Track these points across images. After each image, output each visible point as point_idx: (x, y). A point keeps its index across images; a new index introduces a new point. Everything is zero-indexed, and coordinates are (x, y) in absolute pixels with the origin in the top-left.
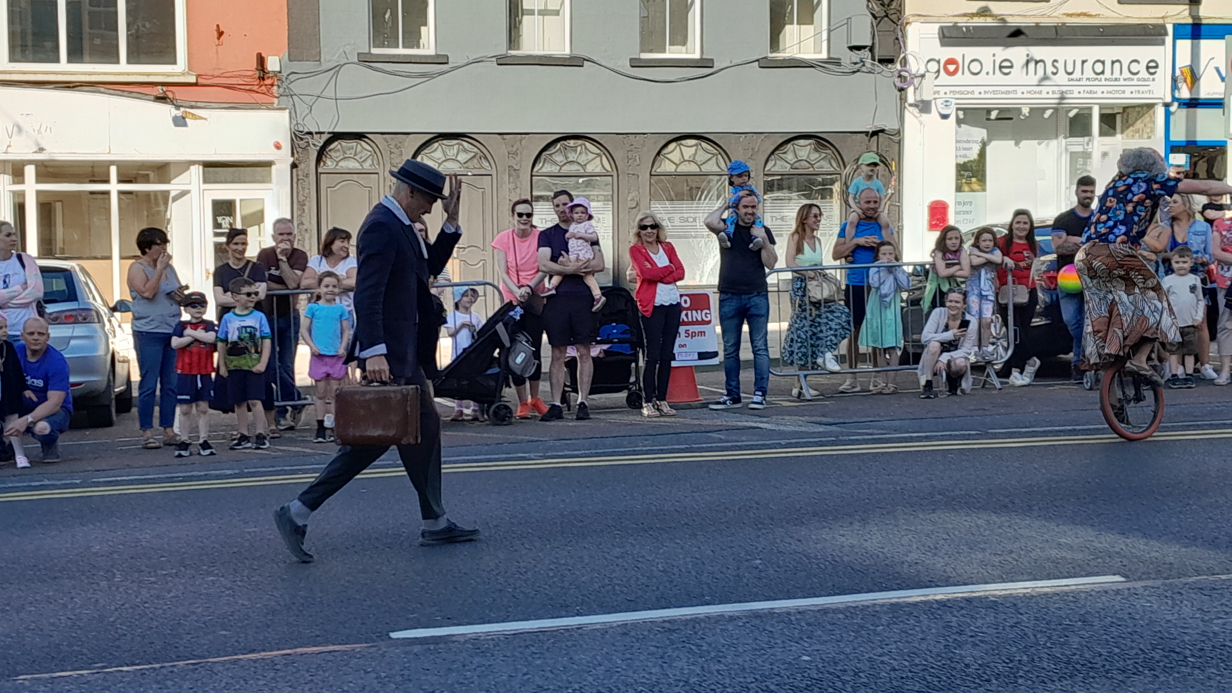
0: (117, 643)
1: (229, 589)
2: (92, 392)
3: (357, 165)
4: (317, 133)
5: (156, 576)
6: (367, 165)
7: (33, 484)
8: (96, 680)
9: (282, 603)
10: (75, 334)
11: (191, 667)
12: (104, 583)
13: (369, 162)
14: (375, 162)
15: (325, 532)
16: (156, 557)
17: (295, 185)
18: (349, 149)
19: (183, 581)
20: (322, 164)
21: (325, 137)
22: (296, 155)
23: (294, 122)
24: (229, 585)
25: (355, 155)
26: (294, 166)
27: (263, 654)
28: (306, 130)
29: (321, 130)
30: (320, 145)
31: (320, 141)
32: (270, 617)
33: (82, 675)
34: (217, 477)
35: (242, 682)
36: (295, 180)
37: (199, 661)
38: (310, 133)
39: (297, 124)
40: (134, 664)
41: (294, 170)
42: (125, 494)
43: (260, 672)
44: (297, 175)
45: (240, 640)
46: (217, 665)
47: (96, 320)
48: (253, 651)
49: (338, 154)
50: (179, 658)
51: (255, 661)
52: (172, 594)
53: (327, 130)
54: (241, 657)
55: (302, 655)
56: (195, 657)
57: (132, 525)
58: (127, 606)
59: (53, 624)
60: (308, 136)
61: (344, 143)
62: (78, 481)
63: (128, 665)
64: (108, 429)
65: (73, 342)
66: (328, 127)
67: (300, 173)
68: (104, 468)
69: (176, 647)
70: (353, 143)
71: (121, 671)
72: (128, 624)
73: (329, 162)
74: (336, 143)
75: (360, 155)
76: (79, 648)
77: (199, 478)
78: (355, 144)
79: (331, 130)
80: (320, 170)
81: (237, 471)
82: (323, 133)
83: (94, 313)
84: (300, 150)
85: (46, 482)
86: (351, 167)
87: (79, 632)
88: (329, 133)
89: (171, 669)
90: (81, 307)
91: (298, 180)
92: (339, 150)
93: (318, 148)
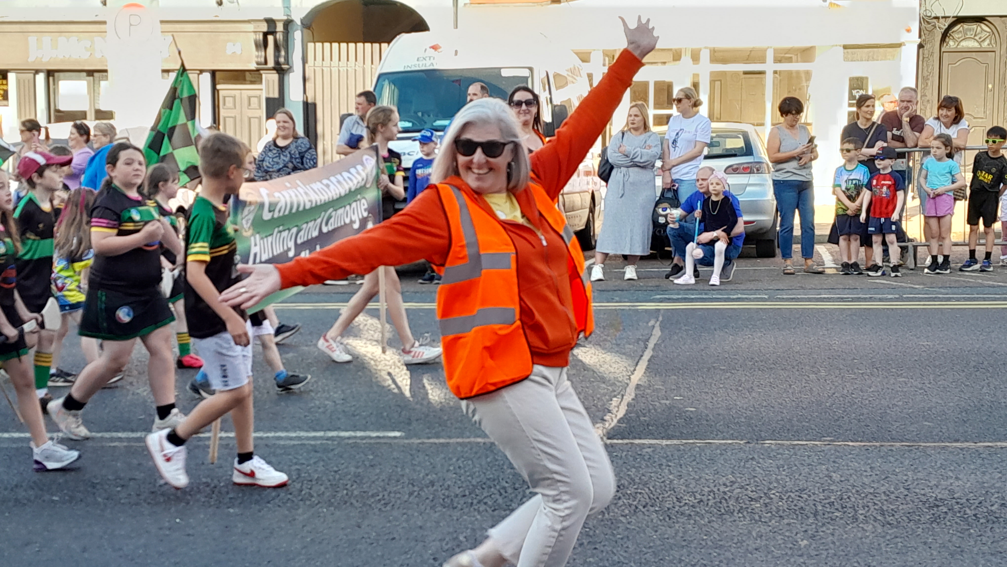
0: (838, 423)
1: (921, 389)
2: (761, 229)
3: (976, 45)
4: (943, 17)
5: (855, 373)
6: (985, 44)
7: (731, 297)
8: (830, 450)
9: (972, 404)
10: (750, 182)
11: (906, 448)
12: (813, 376)
13: (987, 41)
14: (993, 42)
15: (992, 349)
16: (850, 358)
17: (920, 63)
18: (970, 30)
19: (879, 380)
20: (945, 44)
21: (950, 21)
22: (923, 37)
23: (924, 9)
24: (920, 386)
25: (975, 35)
26: (920, 46)
27: (968, 444)
28: (933, 15)
29: (947, 15)
30: (945, 27)
31: (945, 25)
32: (964, 414)
33: (816, 445)
34: (881, 300)
35: (955, 465)
36: (921, 58)
37: (912, 444)
38: (937, 18)
39: (926, 10)
40: (857, 441)
41: (921, 50)
42: (808, 309)
43: (968, 457)
44: (923, 54)
45: (944, 431)
46: (929, 449)
47: (767, 172)
48: (957, 441)
49: (960, 35)
50: (893, 439)
51: (962, 449)
52: (872, 389)
53: (952, 15)
54: (948, 444)
55: (1002, 448)
56: (908, 440)
57: (821, 333)
58: (836, 394)
59: (781, 404)
60: (935, 21)
61: (966, 26)
62: (766, 297)
63: (852, 441)
64: (772, 259)
65: (748, 189)
66: (953, 12)
67: (926, 52)
68: (782, 288)
69: (889, 431)
70: (974, 26)
71: (849, 445)
72: (843, 409)
73: (951, 43)
74: (959, 26)
75: (979, 36)
76: (807, 424)
77: (865, 300)
78: (975, 26)
79: (955, 15)
80: (943, 50)
81: (897, 296)
82: (949, 17)
83: (765, 166)
84: (926, 32)
85: (740, 296)
86: (970, 46)
87: (804, 411)
88: (953, 17)
89: (890, 448)
90: (756, 160)
91: (923, 58)
92: (961, 32)
93: (943, 31)
